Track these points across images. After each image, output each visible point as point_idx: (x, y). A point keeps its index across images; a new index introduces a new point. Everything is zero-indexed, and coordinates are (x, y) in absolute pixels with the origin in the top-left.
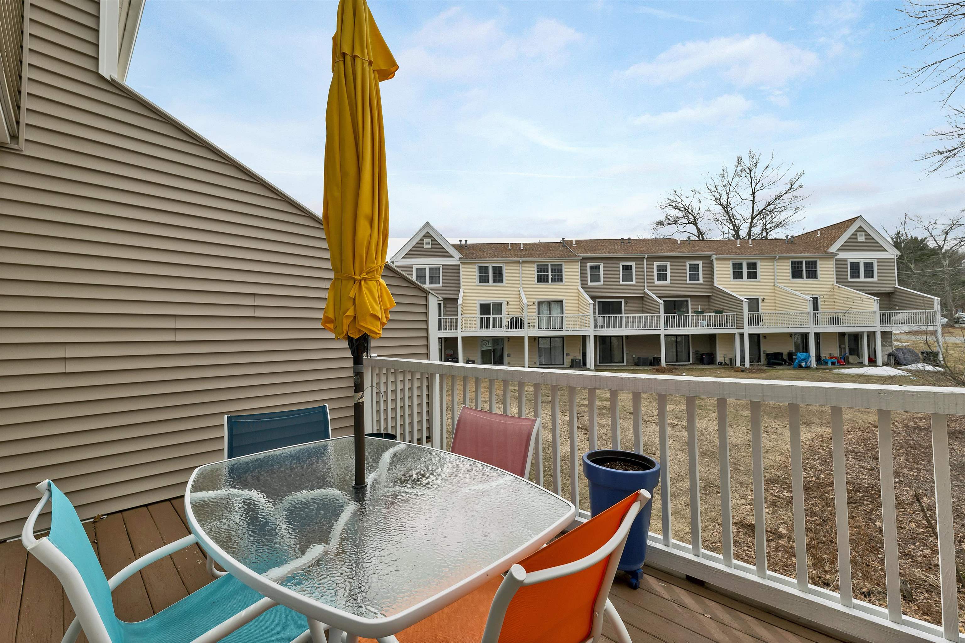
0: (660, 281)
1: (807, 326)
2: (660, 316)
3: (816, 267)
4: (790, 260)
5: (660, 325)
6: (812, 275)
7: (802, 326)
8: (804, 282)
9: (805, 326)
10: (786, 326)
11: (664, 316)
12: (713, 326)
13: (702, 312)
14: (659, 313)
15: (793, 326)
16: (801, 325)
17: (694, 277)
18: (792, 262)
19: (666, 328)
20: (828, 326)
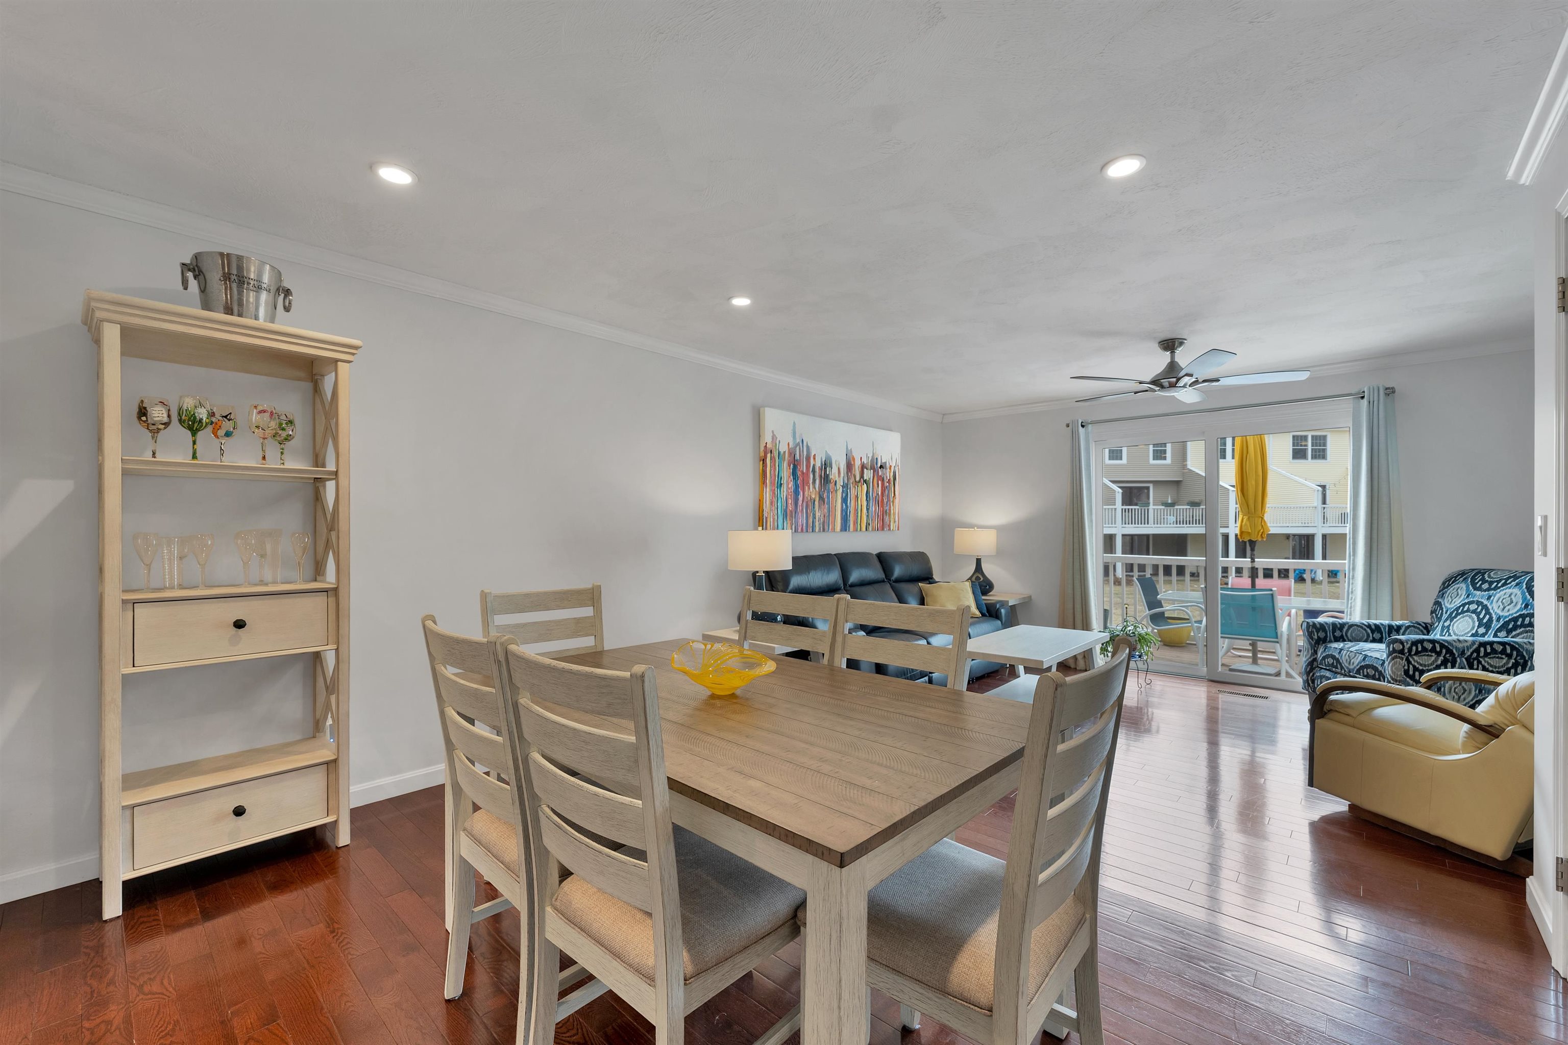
0: (1113, 459)
1: (1313, 525)
2: (1115, 509)
3: (1325, 445)
4: (1292, 434)
5: (1115, 521)
6: (1320, 454)
7: (1306, 525)
8: (1309, 464)
9: (1310, 525)
10: (1285, 525)
11: (1122, 509)
12: (1186, 524)
13: (1173, 505)
14: (1115, 505)
15: (1294, 525)
16: (1305, 523)
17: (1160, 454)
18: (1294, 437)
19: (1124, 525)
20: (1337, 525)
